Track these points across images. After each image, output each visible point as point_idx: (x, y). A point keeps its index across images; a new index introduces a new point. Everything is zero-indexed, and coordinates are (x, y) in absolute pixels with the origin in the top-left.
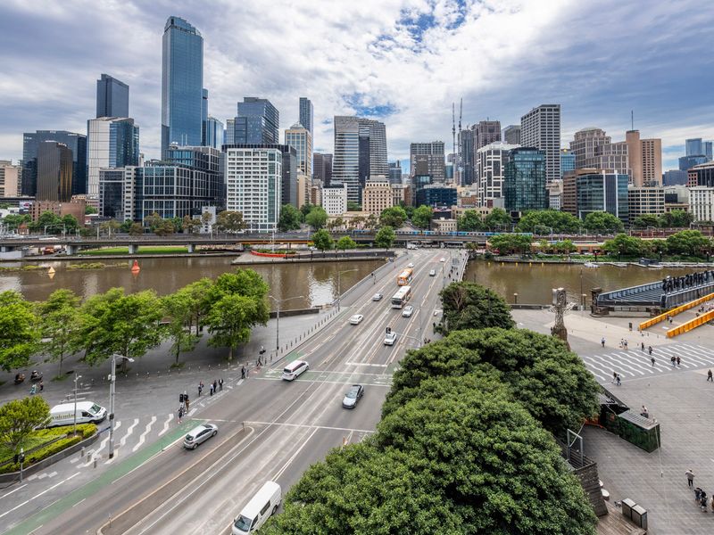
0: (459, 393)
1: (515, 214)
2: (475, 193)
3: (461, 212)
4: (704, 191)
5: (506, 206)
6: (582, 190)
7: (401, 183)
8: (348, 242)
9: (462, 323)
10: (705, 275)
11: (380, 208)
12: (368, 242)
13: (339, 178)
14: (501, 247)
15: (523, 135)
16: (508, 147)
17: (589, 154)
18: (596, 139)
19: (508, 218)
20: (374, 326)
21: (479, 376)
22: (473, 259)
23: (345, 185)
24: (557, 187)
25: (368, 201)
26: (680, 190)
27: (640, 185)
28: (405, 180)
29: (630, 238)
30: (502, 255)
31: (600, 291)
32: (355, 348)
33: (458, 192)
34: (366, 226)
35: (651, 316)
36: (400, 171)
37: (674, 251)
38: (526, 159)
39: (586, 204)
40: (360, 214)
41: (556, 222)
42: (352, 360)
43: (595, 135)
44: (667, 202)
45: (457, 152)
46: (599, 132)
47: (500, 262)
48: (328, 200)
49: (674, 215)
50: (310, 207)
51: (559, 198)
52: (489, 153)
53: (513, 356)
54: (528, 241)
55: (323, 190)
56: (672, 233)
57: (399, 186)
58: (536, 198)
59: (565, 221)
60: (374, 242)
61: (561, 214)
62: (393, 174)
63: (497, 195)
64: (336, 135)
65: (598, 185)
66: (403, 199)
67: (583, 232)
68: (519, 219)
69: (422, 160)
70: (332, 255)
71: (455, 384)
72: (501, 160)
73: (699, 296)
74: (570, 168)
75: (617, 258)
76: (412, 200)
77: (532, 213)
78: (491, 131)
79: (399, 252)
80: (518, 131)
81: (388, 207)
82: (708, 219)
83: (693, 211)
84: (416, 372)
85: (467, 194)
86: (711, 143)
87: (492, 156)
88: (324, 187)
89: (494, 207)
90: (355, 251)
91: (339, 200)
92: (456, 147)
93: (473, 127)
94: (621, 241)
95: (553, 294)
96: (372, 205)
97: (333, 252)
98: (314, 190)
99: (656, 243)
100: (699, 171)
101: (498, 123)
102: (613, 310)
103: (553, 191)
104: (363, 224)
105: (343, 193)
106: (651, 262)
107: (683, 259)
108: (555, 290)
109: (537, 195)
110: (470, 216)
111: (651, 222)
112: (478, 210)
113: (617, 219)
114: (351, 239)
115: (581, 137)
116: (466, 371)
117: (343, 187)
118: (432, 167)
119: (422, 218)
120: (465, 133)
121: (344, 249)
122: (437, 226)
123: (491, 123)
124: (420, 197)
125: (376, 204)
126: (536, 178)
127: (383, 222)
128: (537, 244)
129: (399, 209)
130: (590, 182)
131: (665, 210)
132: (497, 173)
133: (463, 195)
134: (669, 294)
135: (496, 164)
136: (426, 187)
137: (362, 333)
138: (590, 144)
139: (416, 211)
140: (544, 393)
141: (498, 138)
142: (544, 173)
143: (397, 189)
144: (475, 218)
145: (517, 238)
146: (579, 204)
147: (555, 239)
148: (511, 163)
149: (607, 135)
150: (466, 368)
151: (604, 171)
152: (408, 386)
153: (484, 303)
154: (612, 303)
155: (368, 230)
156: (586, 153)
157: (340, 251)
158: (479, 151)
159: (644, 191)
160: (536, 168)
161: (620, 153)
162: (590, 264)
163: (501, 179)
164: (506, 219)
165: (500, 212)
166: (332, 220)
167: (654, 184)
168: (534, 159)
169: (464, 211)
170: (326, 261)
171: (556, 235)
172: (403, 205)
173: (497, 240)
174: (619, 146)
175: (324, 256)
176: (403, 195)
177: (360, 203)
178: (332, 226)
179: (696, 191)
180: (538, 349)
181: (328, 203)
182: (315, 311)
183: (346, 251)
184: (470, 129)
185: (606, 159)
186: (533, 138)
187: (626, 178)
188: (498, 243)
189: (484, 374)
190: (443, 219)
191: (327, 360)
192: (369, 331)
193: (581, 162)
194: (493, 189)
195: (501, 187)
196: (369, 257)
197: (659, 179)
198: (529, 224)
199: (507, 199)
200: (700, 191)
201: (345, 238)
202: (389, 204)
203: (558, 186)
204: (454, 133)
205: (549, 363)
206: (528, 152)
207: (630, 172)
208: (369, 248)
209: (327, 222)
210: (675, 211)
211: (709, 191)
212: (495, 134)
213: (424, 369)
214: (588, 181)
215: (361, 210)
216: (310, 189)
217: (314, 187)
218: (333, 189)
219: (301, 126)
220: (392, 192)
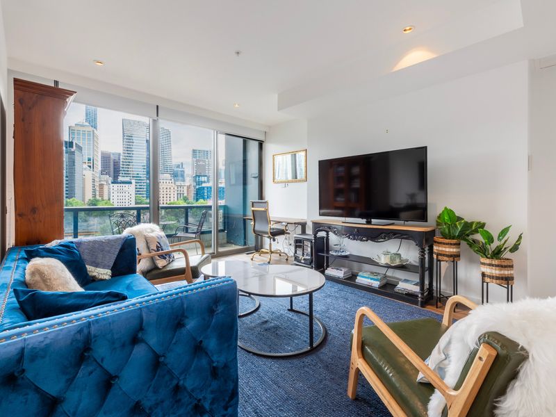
7: (184, 181)
13: (127, 174)
23: (133, 181)
28: (188, 179)
36: (183, 171)
48: (116, 193)
50: (98, 201)
55: (112, 185)
57: (182, 183)
62: (177, 175)
64: (124, 136)
66: (185, 195)
69: (201, 163)
76: (193, 195)
81: (172, 201)
88: (112, 183)
91: (127, 194)
98: (101, 186)
105: (131, 188)
117: (130, 183)
118: (209, 170)
124: (200, 193)
125: (161, 199)
129: (182, 202)
136: (204, 185)
143: (181, 186)
172: (186, 199)
176: (185, 191)
177: (148, 197)
181: (116, 197)
202: (174, 198)
216: (97, 184)
217: (102, 183)
218: (122, 185)
219: (87, 124)
220: (176, 188)
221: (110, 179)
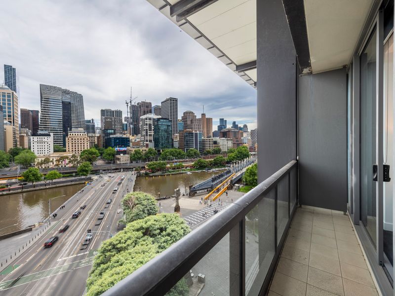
0: (132, 258)
1: (159, 151)
2: (139, 140)
3: (132, 151)
4: (224, 140)
5: (155, 147)
6: (186, 139)
7: (94, 133)
8: (55, 174)
9: (133, 215)
11: (80, 149)
12: (72, 173)
13: (46, 128)
14: (152, 169)
15: (163, 112)
16: (156, 117)
17: (189, 123)
18: (191, 116)
20: (78, 229)
21: (142, 245)
22: (139, 176)
23: (52, 134)
24: (176, 137)
25: (70, 145)
26: (217, 139)
27: (206, 137)
28: (98, 131)
29: (203, 160)
30: (153, 172)
31: (192, 186)
32: (65, 248)
33: (130, 139)
34: (70, 162)
35: (209, 193)
36: (94, 126)
37: (216, 164)
38: (164, 124)
39: (187, 145)
40: (65, 154)
41: (176, 154)
42: (62, 256)
44: (214, 144)
45: (129, 116)
46: (192, 113)
47: (152, 176)
48: (36, 144)
50: (19, 149)
51: (177, 143)
52: (146, 119)
53: (158, 229)
54: (165, 164)
55: (32, 137)
56: (215, 157)
57: (93, 135)
58: (168, 143)
59: (180, 154)
60: (76, 172)
61: (178, 150)
62: (89, 127)
63: (150, 141)
64: (42, 98)
65: (192, 137)
66: (96, 143)
67: (187, 158)
68: (161, 153)
69: (108, 120)
70: (41, 185)
71: (130, 254)
72: (152, 123)
73: (222, 182)
74: (181, 128)
75: (198, 169)
76: (102, 143)
77: (167, 150)
78: (147, 107)
79: (95, 177)
80: (160, 109)
81: (86, 149)
82: (225, 151)
83: (221, 147)
84: (108, 254)
85: (135, 140)
87: (148, 121)
88: (32, 135)
89: (149, 147)
90: (62, 180)
91: (46, 144)
92: (129, 114)
93: (138, 104)
94: (199, 161)
96: (74, 147)
97: (43, 182)
98: (22, 138)
99: (210, 161)
100: (223, 132)
101: (150, 103)
102: (196, 193)
103: (175, 139)
104: (67, 161)
105: (50, 140)
106: (209, 170)
107: (218, 167)
108: (175, 190)
109: (168, 141)
110: (136, 152)
111: (209, 152)
112: (141, 149)
113: (198, 152)
114: (58, 172)
115: (186, 115)
116: (135, 244)
117: (50, 135)
118: (115, 125)
119: (109, 155)
120: (133, 107)
121: (52, 179)
122: (119, 159)
123: (147, 103)
124: (108, 143)
125: (77, 147)
126: (168, 133)
127: (82, 159)
128: (168, 165)
129: (94, 150)
131: (213, 147)
132: (150, 130)
133: (133, 141)
134: (214, 183)
135: (150, 125)
136: (111, 136)
137: (69, 236)
138: (189, 118)
139: (105, 151)
140: (170, 242)
141: (151, 112)
142: (171, 130)
143: (92, 137)
144: (140, 153)
145: (159, 163)
146: (185, 145)
147: (176, 162)
148: (157, 125)
149: (195, 115)
150: (136, 243)
151: (194, 131)
152: (103, 263)
153: (145, 202)
154: (196, 190)
155: (71, 165)
157: (48, 182)
158: (141, 117)
159: (207, 140)
160: (168, 128)
161: (199, 123)
162: (189, 173)
163: (152, 133)
164: (155, 154)
165: (152, 150)
166: (40, 160)
167: (210, 137)
168: (167, 124)
169: (134, 150)
170: (36, 190)
171: (176, 160)
172: (97, 146)
173: (150, 165)
174: (199, 120)
175: (34, 186)
176: (96, 140)
177: (64, 145)
178: (41, 163)
179: (222, 140)
180: (169, 221)
181: (36, 147)
182: (29, 230)
183: (54, 181)
184: (136, 104)
185: (194, 125)
187: (201, 134)
188: (151, 167)
189: (145, 243)
190: (122, 155)
191: (41, 263)
192: (75, 234)
193: (186, 126)
194: (148, 138)
195: (152, 137)
196: (73, 183)
197: (211, 134)
198: (165, 155)
199: (155, 143)
201: (53, 172)
202: (87, 146)
204: (127, 106)
205: (173, 227)
206: (165, 120)
207: (203, 131)
208: (72, 176)
209: (36, 161)
210: (216, 148)
211: (226, 140)
212: (149, 109)
213: (113, 250)
214: (188, 135)
215: (65, 151)
217: (22, 134)
218: (41, 137)
219: (7, 87)
220: (89, 139)
221: (30, 132)
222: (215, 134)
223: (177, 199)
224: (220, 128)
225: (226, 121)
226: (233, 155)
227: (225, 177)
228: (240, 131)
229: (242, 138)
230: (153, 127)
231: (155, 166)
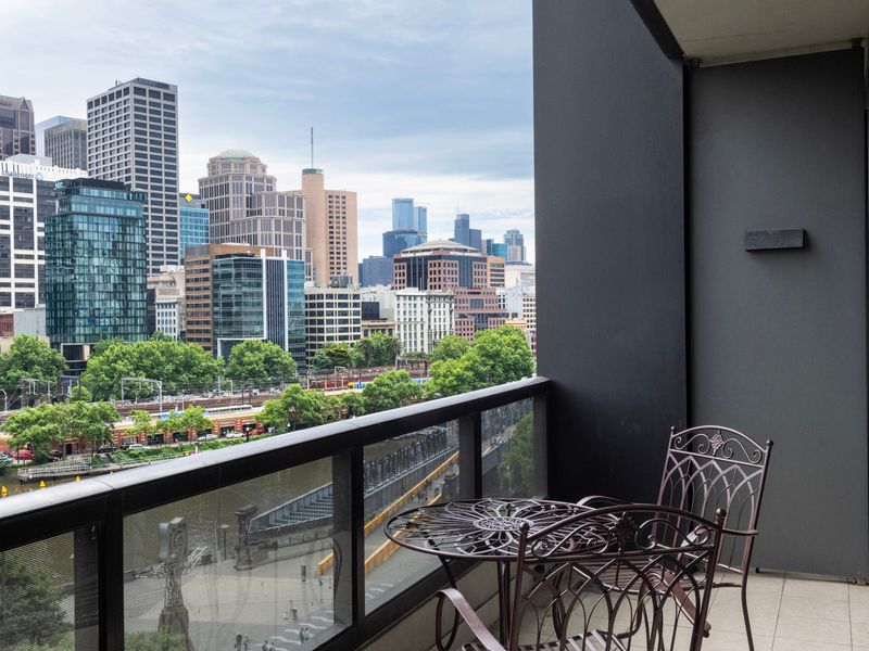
1: (74, 352)
4: (415, 297)
5: (51, 331)
6: (222, 292)
10: (412, 452)
14: (36, 440)
15: (94, 151)
16: (56, 175)
17: (236, 211)
18: (249, 178)
19: (54, 362)
24: (171, 284)
26: (382, 294)
27: (324, 285)
29: (308, 394)
30: (40, 461)
31: (254, 511)
38: (100, 210)
39: (230, 324)
41: (170, 367)
43: (248, 170)
44: (365, 318)
46: (255, 163)
47: (37, 480)
49: (374, 343)
51: (175, 310)
54: (105, 417)
56: (371, 378)
58: (125, 309)
59: (188, 365)
61: (181, 348)
63: (25, 301)
65: (253, 281)
67: (225, 387)
68: (84, 365)
72: (34, 205)
73: (403, 491)
74: (198, 241)
77: (116, 347)
78: (8, 123)
80: (80, 135)
82: (419, 351)
83: (399, 334)
86: (425, 210)
87: (11, 194)
89: (18, 334)
94: (292, 401)
95: (160, 535)
99: (347, 400)
100: (407, 260)
101: (25, 104)
102: (275, 546)
103: (162, 292)
108: (164, 526)
109: (127, 301)
111: (339, 358)
113: (286, 356)
115: (220, 171)
123: (5, 103)
126: (125, 260)
128: (126, 424)
130: (238, 275)
131: (361, 333)
132: (25, 240)
135: (23, 215)
138: (238, 189)
141: (27, 147)
142: (144, 248)
145: (78, 414)
146: (216, 324)
147: (167, 407)
148: (64, 216)
149: (269, 173)
151: (263, 252)
154: (274, 533)
156: (231, 209)
159: (330, 297)
160: (124, 234)
161: (291, 214)
163: (37, 257)
164: (49, 367)
165: (34, 348)
167: (345, 282)
168: (120, 212)
171: (169, 399)
173: (25, 423)
174: (292, 200)
179: (405, 296)
185: (266, 226)
186: (117, 158)
187: (302, 269)
188: (28, 432)
193: (220, 228)
194: (13, 285)
195: (35, 280)
197: (353, 272)
198: (110, 374)
199: (52, 311)
200: (410, 297)
203: (173, 282)
206: (106, 193)
207: (308, 254)
210: (376, 335)
211: (422, 297)
212: (17, 134)
214: (233, 271)
222: (369, 272)
223: (173, 571)
224: (393, 241)
225: (423, 211)
226: (458, 366)
227: (421, 464)
228: (491, 259)
229: (499, 291)
230: (37, 225)
231: (50, 426)
